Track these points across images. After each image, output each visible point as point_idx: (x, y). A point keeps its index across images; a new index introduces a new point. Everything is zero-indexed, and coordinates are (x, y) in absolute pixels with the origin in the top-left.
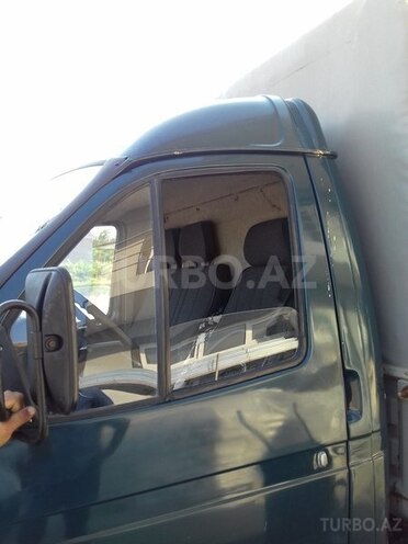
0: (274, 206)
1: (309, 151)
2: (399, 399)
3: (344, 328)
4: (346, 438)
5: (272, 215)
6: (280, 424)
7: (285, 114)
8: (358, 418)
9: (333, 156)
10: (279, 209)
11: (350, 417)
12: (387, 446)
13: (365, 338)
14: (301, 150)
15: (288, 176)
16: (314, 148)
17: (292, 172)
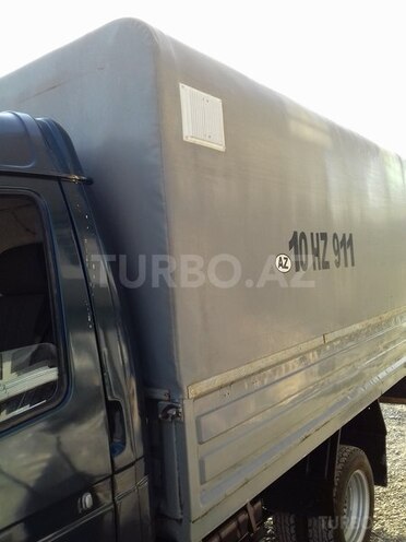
0: (28, 230)
1: (64, 175)
2: (160, 420)
3: (104, 350)
4: (111, 472)
5: (26, 239)
6: (44, 465)
7: (36, 133)
8: (122, 449)
9: (89, 182)
10: (34, 234)
11: (114, 450)
12: (149, 471)
13: (126, 357)
14: (55, 174)
15: (43, 202)
16: (69, 173)
17: (47, 196)
